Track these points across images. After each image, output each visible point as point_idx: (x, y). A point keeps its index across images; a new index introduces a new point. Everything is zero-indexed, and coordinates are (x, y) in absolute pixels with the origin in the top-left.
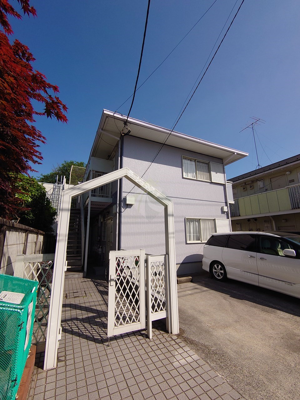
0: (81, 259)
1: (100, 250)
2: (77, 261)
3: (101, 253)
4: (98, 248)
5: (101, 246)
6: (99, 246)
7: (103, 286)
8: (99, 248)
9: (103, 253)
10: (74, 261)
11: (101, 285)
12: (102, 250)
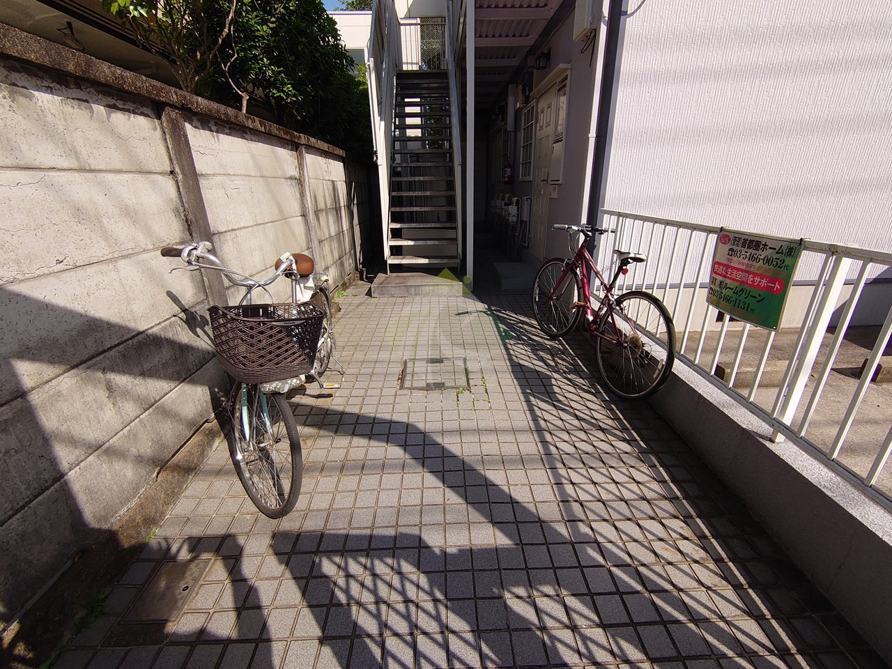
0: (456, 239)
1: (513, 209)
2: (445, 243)
3: (515, 219)
4: (506, 205)
5: (515, 199)
6: (510, 199)
7: (529, 345)
8: (510, 204)
9: (522, 221)
10: (436, 242)
11: (518, 338)
12: (520, 210)
